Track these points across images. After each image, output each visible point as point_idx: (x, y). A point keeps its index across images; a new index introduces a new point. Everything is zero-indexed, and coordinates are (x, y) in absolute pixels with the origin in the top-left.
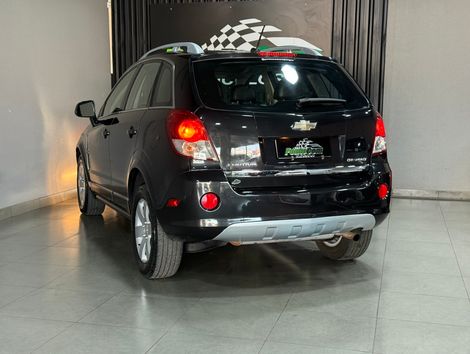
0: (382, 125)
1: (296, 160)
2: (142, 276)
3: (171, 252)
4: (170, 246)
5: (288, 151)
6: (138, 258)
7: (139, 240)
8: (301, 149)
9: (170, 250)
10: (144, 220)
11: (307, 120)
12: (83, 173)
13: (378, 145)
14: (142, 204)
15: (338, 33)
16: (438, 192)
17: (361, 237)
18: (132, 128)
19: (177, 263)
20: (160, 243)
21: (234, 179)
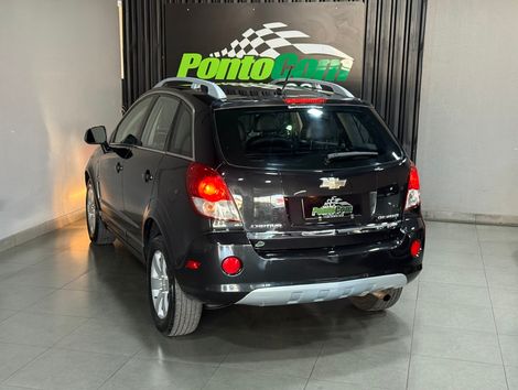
0: (415, 175)
1: (324, 220)
2: (159, 333)
3: (189, 312)
4: (189, 306)
5: (315, 211)
6: (154, 312)
7: (155, 293)
8: (329, 209)
9: (189, 310)
10: (160, 273)
11: (336, 177)
12: (92, 198)
13: (411, 197)
14: (158, 256)
15: (371, 41)
16: (476, 215)
17: (391, 296)
18: (148, 172)
19: (196, 322)
20: (178, 303)
21: (257, 241)
